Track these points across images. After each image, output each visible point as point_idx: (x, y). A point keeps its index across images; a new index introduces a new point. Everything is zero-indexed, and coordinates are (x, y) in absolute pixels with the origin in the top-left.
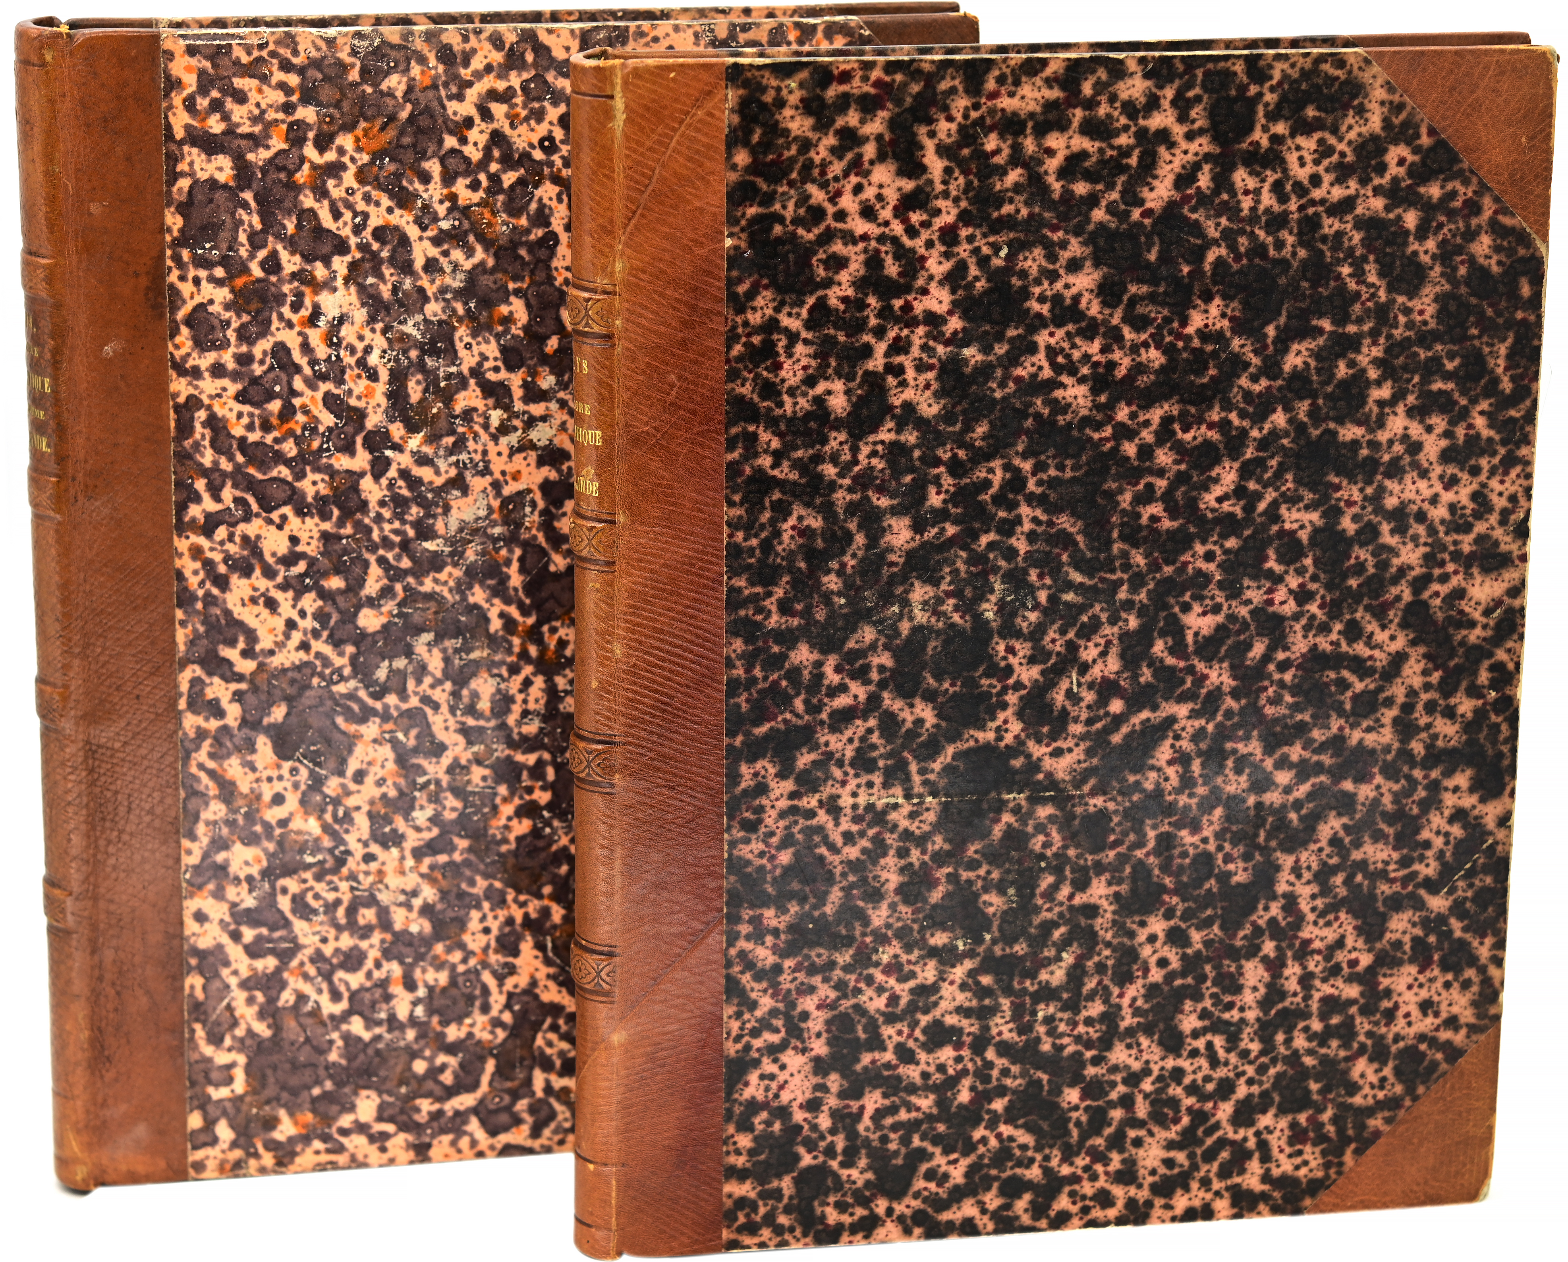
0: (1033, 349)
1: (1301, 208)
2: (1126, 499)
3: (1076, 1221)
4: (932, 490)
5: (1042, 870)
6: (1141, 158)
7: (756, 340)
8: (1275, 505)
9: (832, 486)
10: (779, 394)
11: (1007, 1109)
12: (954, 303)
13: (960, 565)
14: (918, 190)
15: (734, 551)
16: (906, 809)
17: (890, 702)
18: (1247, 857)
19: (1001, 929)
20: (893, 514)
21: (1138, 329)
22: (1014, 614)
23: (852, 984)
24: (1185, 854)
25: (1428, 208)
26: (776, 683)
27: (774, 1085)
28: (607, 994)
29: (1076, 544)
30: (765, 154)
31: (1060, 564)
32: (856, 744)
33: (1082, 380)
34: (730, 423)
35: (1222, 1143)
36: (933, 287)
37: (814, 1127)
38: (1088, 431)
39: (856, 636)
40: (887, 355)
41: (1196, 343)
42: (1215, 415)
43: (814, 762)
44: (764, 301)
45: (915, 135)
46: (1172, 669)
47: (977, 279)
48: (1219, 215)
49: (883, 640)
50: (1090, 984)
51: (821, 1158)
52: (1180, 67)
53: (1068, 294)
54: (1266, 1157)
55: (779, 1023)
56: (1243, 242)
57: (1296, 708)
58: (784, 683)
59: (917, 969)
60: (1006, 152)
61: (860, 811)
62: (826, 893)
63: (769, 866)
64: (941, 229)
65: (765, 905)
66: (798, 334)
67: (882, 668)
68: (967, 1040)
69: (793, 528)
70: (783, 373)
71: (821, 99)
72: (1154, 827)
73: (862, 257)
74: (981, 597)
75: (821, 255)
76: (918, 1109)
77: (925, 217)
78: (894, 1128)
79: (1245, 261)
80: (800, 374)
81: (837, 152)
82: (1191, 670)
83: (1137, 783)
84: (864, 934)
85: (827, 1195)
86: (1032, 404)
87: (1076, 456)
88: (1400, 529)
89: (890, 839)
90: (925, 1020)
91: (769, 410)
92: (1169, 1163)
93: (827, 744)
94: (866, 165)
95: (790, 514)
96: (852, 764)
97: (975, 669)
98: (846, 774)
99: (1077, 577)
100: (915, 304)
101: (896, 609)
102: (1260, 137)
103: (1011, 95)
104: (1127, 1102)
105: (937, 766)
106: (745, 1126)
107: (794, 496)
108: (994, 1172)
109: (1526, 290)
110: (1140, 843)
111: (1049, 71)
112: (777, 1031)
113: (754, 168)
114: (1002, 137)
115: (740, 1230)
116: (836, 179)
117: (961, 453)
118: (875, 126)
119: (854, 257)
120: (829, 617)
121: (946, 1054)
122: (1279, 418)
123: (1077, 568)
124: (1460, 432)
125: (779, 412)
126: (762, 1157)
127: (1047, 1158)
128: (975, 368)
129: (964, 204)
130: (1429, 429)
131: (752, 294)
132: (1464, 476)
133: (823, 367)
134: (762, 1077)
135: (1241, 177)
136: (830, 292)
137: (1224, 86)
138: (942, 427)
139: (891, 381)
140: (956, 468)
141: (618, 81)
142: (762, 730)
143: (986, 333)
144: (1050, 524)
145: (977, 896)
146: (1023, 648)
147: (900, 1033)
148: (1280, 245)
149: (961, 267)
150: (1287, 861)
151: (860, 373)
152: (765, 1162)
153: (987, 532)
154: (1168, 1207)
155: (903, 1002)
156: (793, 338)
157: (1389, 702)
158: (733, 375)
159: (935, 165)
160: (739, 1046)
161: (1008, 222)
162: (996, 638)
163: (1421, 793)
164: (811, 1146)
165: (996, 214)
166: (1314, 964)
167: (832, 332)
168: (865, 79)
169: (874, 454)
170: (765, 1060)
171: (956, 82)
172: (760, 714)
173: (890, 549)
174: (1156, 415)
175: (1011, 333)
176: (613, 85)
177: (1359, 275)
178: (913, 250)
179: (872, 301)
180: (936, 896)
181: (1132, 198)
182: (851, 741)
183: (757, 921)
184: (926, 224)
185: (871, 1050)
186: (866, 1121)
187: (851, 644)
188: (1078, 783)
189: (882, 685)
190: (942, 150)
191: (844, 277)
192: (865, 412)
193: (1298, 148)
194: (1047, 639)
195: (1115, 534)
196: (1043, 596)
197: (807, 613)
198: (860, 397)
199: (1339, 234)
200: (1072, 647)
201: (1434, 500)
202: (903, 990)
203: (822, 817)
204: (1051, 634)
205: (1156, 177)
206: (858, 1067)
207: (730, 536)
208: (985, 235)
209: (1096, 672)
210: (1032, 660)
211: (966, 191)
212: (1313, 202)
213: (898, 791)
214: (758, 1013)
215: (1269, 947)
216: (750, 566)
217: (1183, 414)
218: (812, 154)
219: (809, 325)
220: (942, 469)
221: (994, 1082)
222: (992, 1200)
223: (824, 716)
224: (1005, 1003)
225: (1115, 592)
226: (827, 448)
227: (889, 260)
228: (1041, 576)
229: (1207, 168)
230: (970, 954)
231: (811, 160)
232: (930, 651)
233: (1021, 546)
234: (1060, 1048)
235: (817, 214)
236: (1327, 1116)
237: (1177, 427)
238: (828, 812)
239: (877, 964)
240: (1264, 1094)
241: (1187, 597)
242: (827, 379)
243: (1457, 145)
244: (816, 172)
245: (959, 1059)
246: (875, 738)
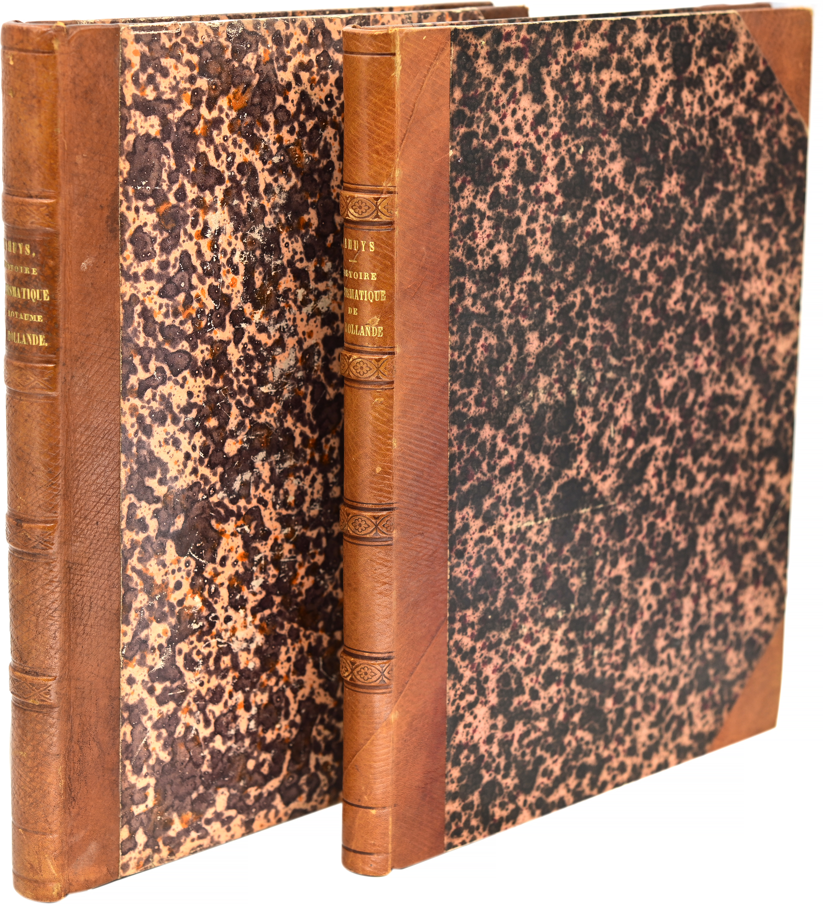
0: (593, 213)
1: (711, 113)
2: (635, 307)
3: (610, 786)
4: (548, 312)
5: (597, 557)
6: (643, 85)
7: (464, 219)
8: (698, 304)
9: (501, 315)
10: (476, 255)
11: (581, 719)
12: (559, 186)
13: (561, 361)
14: (543, 111)
15: (454, 365)
16: (535, 530)
17: (529, 458)
18: (685, 531)
19: (579, 600)
20: (530, 330)
21: (641, 196)
22: (585, 390)
23: (509, 652)
24: (659, 535)
25: (763, 110)
26: (473, 453)
27: (471, 730)
28: (387, 687)
29: (612, 339)
30: (469, 91)
31: (606, 354)
32: (512, 488)
33: (616, 232)
34: (452, 278)
35: (674, 718)
36: (549, 176)
37: (490, 754)
38: (619, 265)
39: (512, 416)
40: (528, 224)
41: (666, 203)
42: (673, 249)
43: (492, 505)
44: (468, 191)
45: (540, 74)
46: (654, 416)
47: (569, 169)
48: (675, 120)
49: (525, 416)
50: (618, 628)
51: (493, 775)
52: (660, 24)
53: (610, 175)
54: (691, 723)
55: (473, 687)
56: (686, 135)
57: (706, 432)
58: (477, 453)
59: (539, 635)
60: (583, 84)
61: (514, 534)
62: (497, 593)
63: (469, 580)
64: (553, 137)
65: (467, 608)
66: (485, 213)
67: (524, 435)
68: (563, 677)
69: (482, 346)
70: (478, 241)
71: (496, 51)
72: (646, 519)
73: (515, 159)
74: (570, 381)
75: (496, 159)
76: (540, 730)
77: (545, 129)
78: (528, 746)
79: (686, 149)
80: (486, 240)
81: (504, 87)
82: (662, 414)
83: (639, 492)
84: (515, 617)
85: (495, 799)
86: (593, 250)
87: (613, 282)
88: (750, 313)
89: (528, 550)
90: (543, 668)
91: (471, 266)
92: (651, 737)
93: (498, 492)
94: (518, 96)
95: (481, 336)
96: (510, 503)
97: (567, 429)
98: (507, 510)
99: (614, 361)
100: (541, 188)
101: (531, 394)
102: (693, 68)
103: (586, 45)
104: (633, 702)
105: (549, 497)
106: (456, 763)
107: (484, 324)
108: (573, 763)
109: (801, 158)
110: (640, 532)
111: (602, 30)
112: (472, 693)
113: (464, 102)
114: (581, 74)
115: (452, 836)
116: (504, 106)
117: (562, 286)
118: (522, 70)
119: (512, 159)
120: (500, 404)
121: (553, 689)
122: (700, 248)
123: (614, 355)
124: (774, 248)
125: (475, 267)
126: (464, 782)
127: (597, 748)
128: (569, 229)
129: (563, 119)
130: (762, 248)
131: (462, 188)
132: (776, 276)
133: (497, 234)
134: (465, 726)
135: (686, 95)
136: (500, 183)
137: (679, 36)
138: (553, 269)
139: (529, 241)
140: (560, 296)
141: (398, 43)
142: (465, 488)
143: (573, 204)
144: (602, 328)
145: (567, 580)
146: (589, 411)
147: (532, 680)
148: (701, 137)
149: (562, 161)
150: (701, 530)
151: (515, 236)
152: (466, 785)
153: (573, 336)
154: (650, 766)
155: (534, 659)
156: (482, 215)
157: (744, 422)
158: (453, 245)
159: (550, 93)
160: (454, 708)
161: (584, 131)
162: (577, 407)
163: (756, 477)
164: (488, 768)
165: (578, 126)
166: (713, 594)
167: (501, 210)
168: (518, 37)
169: (521, 291)
170: (467, 714)
171: (560, 38)
172: (466, 477)
173: (528, 355)
174: (648, 251)
175: (585, 203)
176: (395, 46)
177: (734, 154)
178: (540, 152)
179: (521, 188)
180: (549, 584)
181: (639, 112)
182: (509, 487)
183: (463, 619)
184: (546, 134)
185: (518, 695)
186: (515, 745)
187: (510, 422)
188: (613, 497)
189: (524, 447)
190: (555, 84)
191: (507, 172)
192: (517, 263)
193: (710, 75)
194: (600, 404)
195: (630, 331)
196: (598, 376)
197: (489, 404)
198: (515, 253)
199: (726, 128)
200: (611, 407)
201: (763, 293)
202: (533, 650)
203: (496, 542)
204: (602, 401)
205: (648, 97)
206: (512, 708)
207: (452, 355)
208: (573, 140)
209: (622, 423)
210: (594, 419)
211: (564, 111)
212: (715, 109)
213: (531, 517)
214: (464, 683)
215: (694, 587)
216: (461, 374)
217: (660, 249)
218: (492, 90)
219: (492, 206)
220: (553, 298)
221: (575, 703)
222: (572, 782)
223: (497, 472)
224: (580, 649)
225: (629, 368)
226: (499, 290)
227: (528, 159)
228: (597, 363)
229: (671, 89)
230: (565, 620)
231: (491, 94)
232: (547, 421)
233: (588, 343)
234: (603, 673)
235: (494, 129)
236: (716, 689)
237: (657, 258)
238: (499, 537)
239: (522, 636)
240: (691, 683)
241: (661, 368)
242: (499, 242)
243: (774, 69)
244: (494, 101)
245: (559, 692)
246: (521, 484)
